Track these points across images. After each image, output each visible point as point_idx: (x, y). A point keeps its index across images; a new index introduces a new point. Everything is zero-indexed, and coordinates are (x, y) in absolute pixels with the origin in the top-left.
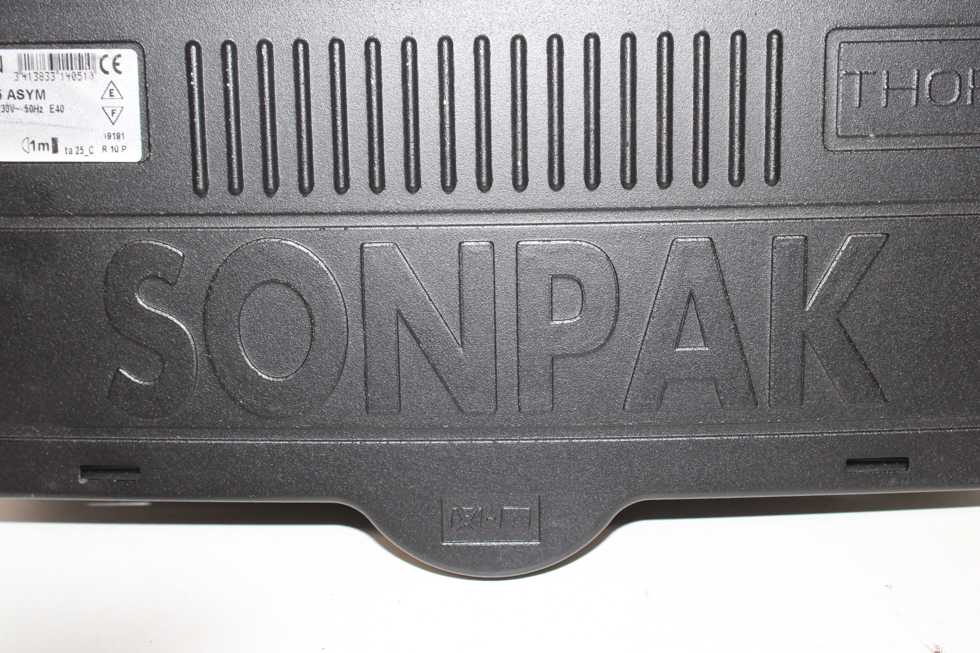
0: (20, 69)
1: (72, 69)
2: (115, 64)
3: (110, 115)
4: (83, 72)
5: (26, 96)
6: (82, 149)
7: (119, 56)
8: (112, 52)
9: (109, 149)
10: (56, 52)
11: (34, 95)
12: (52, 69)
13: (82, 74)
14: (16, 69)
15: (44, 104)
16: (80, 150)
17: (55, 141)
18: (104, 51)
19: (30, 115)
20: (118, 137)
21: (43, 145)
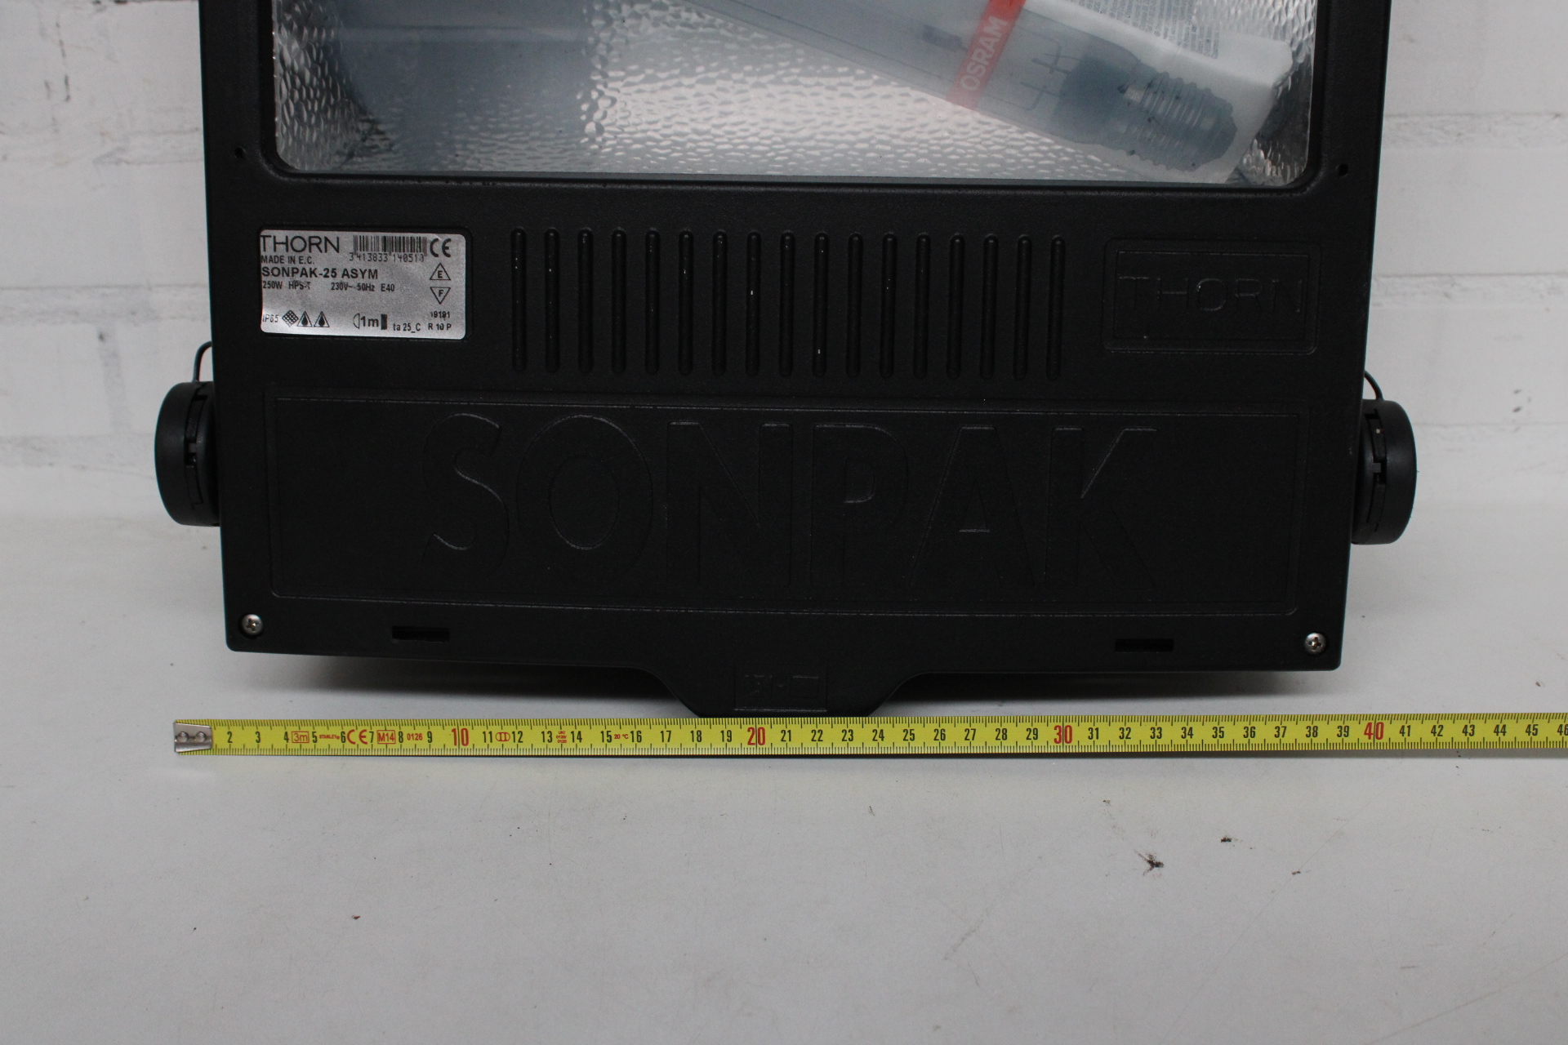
0: (355, 249)
1: (404, 251)
2: (445, 248)
3: (437, 295)
4: (414, 254)
5: (360, 275)
6: (409, 326)
7: (449, 240)
8: (442, 238)
9: (435, 327)
10: (388, 235)
11: (367, 274)
12: (385, 250)
13: (414, 256)
14: (351, 249)
15: (376, 283)
16: (408, 327)
17: (384, 318)
18: (435, 236)
19: (362, 293)
20: (444, 315)
21: (373, 322)
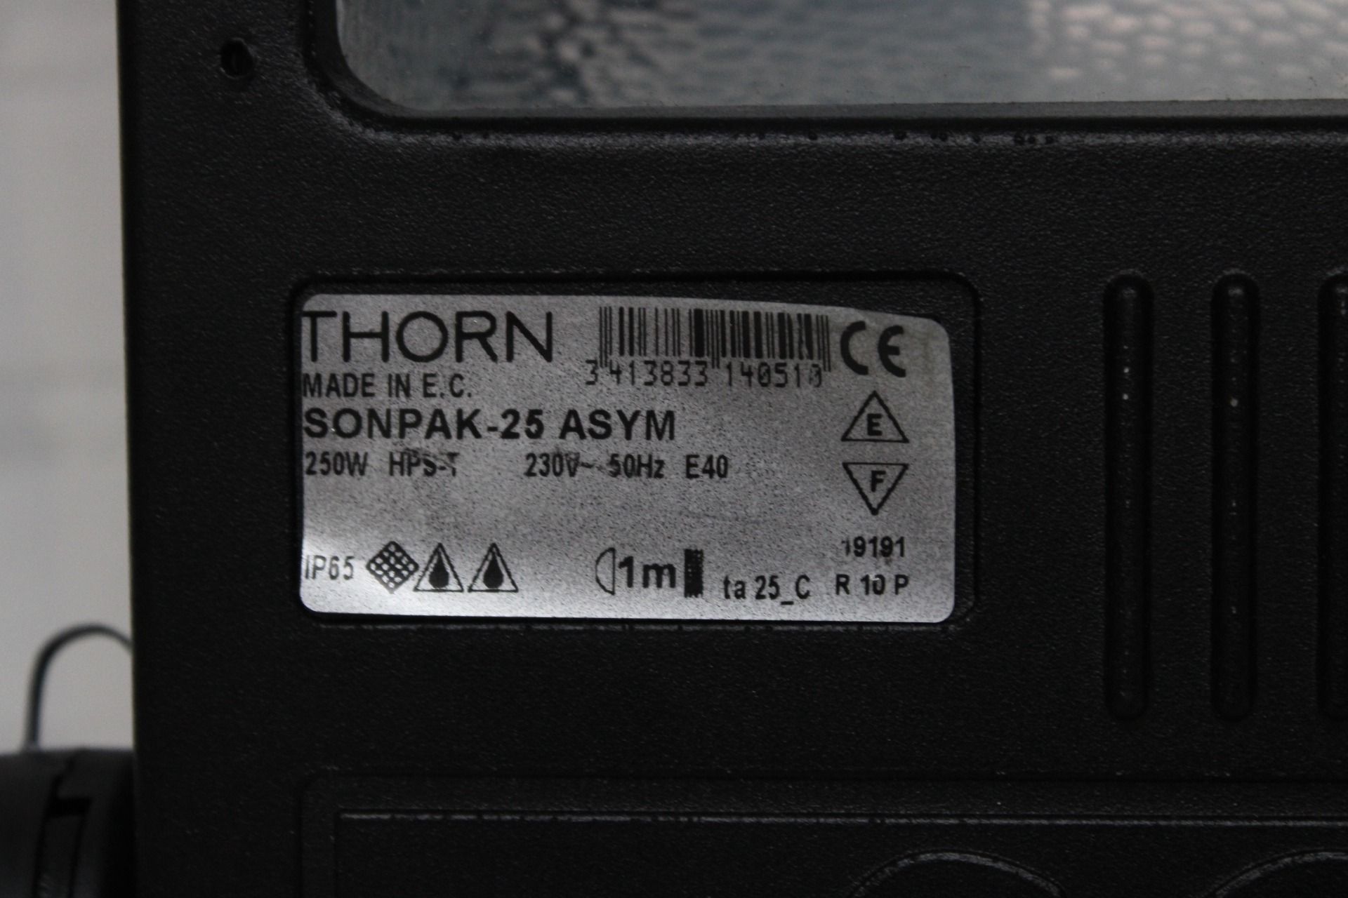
0: (605, 350)
1: (759, 354)
2: (886, 351)
3: (866, 485)
4: (791, 364)
5: (619, 430)
6: (773, 584)
7: (898, 330)
8: (877, 321)
9: (855, 584)
10: (711, 305)
11: (639, 427)
12: (698, 350)
13: (790, 369)
14: (593, 351)
15: (670, 452)
16: (769, 586)
17: (694, 560)
18: (855, 315)
19: (624, 483)
20: (886, 549)
21: (658, 573)
